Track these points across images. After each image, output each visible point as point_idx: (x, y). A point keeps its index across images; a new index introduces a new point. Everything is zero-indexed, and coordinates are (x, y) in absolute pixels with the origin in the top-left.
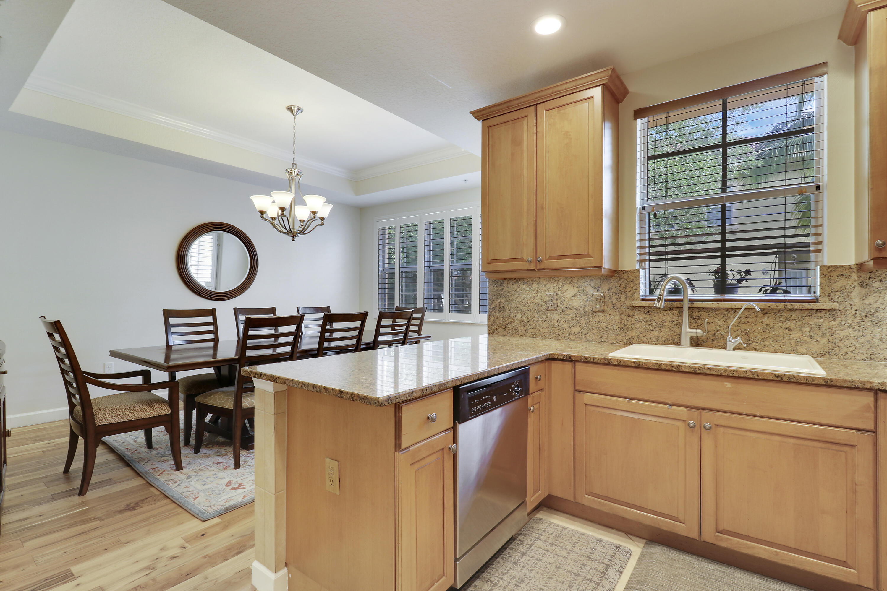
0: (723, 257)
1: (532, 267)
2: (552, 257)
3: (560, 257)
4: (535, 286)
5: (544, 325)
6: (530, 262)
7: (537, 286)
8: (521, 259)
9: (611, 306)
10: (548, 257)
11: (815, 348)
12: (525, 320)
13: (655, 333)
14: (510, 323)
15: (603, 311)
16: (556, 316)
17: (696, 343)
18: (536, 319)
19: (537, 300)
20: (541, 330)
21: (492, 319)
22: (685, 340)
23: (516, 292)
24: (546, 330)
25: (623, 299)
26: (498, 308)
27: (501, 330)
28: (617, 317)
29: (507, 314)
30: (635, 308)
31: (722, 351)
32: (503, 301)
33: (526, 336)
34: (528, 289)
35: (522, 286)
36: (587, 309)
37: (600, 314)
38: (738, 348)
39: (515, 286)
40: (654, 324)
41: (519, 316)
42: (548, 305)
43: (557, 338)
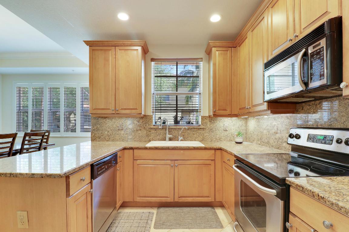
0: (177, 112)
1: (114, 112)
2: (122, 109)
3: (125, 109)
4: (113, 120)
5: (117, 136)
6: (113, 110)
7: (114, 120)
8: (109, 109)
9: (143, 128)
10: (120, 109)
11: (200, 139)
12: (109, 134)
13: (158, 137)
14: (102, 136)
15: (141, 130)
16: (122, 132)
17: (170, 139)
18: (114, 134)
19: (115, 126)
20: (116, 138)
21: (93, 134)
22: (167, 139)
23: (105, 122)
24: (118, 138)
25: (147, 125)
26: (96, 130)
27: (98, 139)
28: (145, 132)
29: (101, 132)
30: (151, 128)
31: (177, 142)
32: (99, 126)
33: (109, 141)
34: (110, 121)
35: (108, 120)
36: (134, 129)
37: (139, 131)
38: (182, 140)
39: (104, 120)
40: (158, 134)
41: (106, 133)
42: (119, 128)
43: (123, 141)
